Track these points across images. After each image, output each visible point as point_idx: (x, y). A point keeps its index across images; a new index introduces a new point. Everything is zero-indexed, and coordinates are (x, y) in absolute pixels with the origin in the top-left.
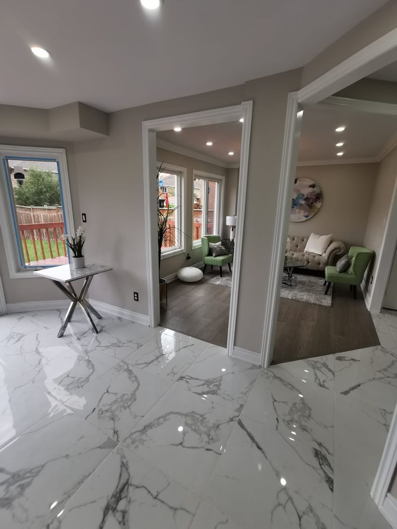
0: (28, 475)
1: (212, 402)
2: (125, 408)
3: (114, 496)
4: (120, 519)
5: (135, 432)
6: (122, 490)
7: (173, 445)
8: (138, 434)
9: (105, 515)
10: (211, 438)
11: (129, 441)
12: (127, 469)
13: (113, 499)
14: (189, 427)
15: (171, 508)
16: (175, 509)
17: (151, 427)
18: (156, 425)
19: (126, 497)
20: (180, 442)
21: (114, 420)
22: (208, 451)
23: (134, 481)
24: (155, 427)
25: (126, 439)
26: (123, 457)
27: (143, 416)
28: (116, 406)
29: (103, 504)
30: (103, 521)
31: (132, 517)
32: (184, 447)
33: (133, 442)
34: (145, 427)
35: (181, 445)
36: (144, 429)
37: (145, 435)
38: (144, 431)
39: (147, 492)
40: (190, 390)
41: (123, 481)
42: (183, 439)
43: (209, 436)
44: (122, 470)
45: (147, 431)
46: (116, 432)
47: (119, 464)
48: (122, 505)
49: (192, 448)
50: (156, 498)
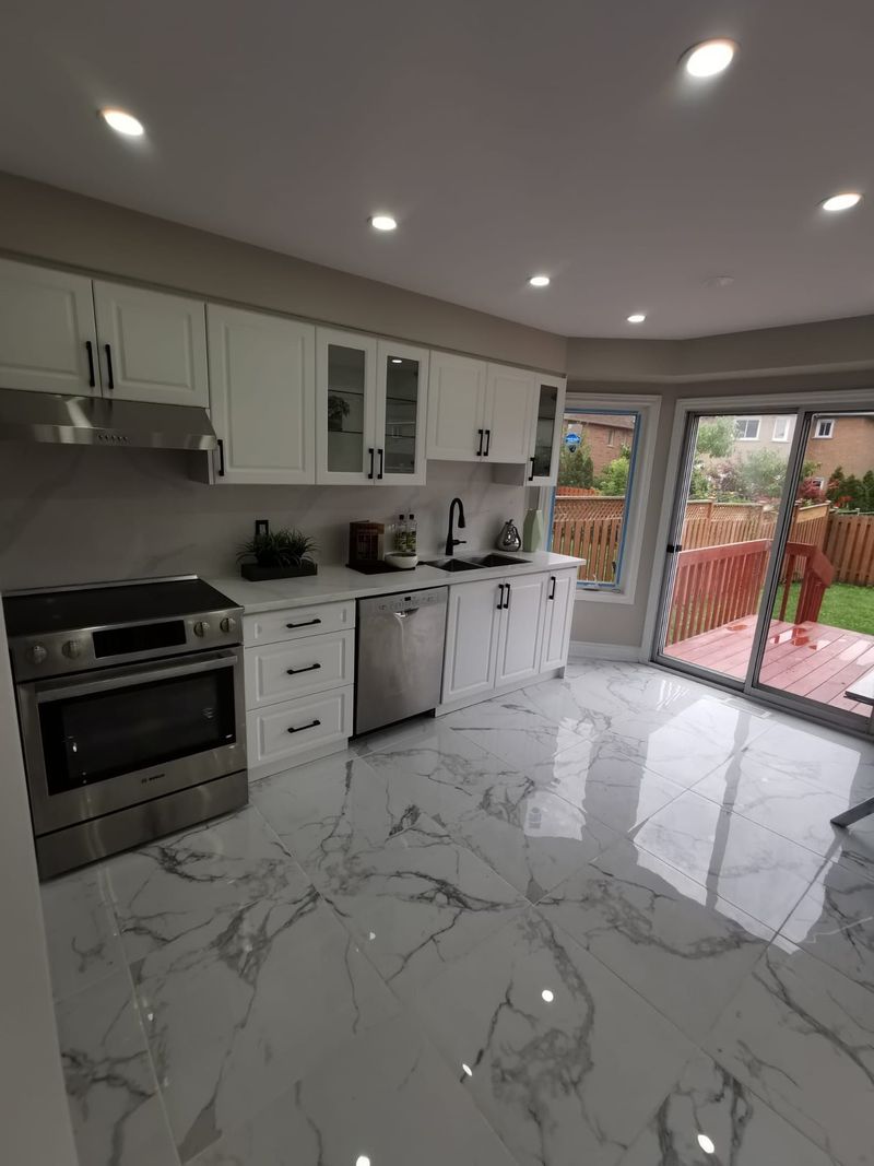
0: (512, 816)
1: (625, 1147)
2: (612, 921)
3: (455, 890)
4: (426, 895)
5: (551, 929)
6: (459, 900)
7: (510, 988)
8: (547, 934)
9: (437, 881)
10: (508, 1077)
11: (536, 919)
12: (486, 909)
13: (452, 890)
14: (547, 1035)
15: (410, 955)
16: (406, 960)
17: (558, 958)
18: (562, 967)
19: (449, 904)
20: (512, 1001)
21: (583, 901)
22: (476, 1055)
23: (466, 915)
24: (557, 966)
25: (539, 914)
26: (507, 906)
27: (588, 949)
28: (618, 907)
29: (452, 880)
30: (431, 879)
31: (424, 906)
32: (500, 1006)
33: (531, 924)
34: (562, 948)
35: (505, 1001)
36: (557, 946)
37: (542, 944)
38: (553, 946)
39: (444, 928)
40: (678, 1090)
41: (470, 902)
42: (517, 1011)
43: (514, 1075)
44: (487, 902)
45: (550, 948)
46: (556, 902)
47: (496, 900)
48: (441, 898)
49: (494, 1023)
50: (432, 937)
